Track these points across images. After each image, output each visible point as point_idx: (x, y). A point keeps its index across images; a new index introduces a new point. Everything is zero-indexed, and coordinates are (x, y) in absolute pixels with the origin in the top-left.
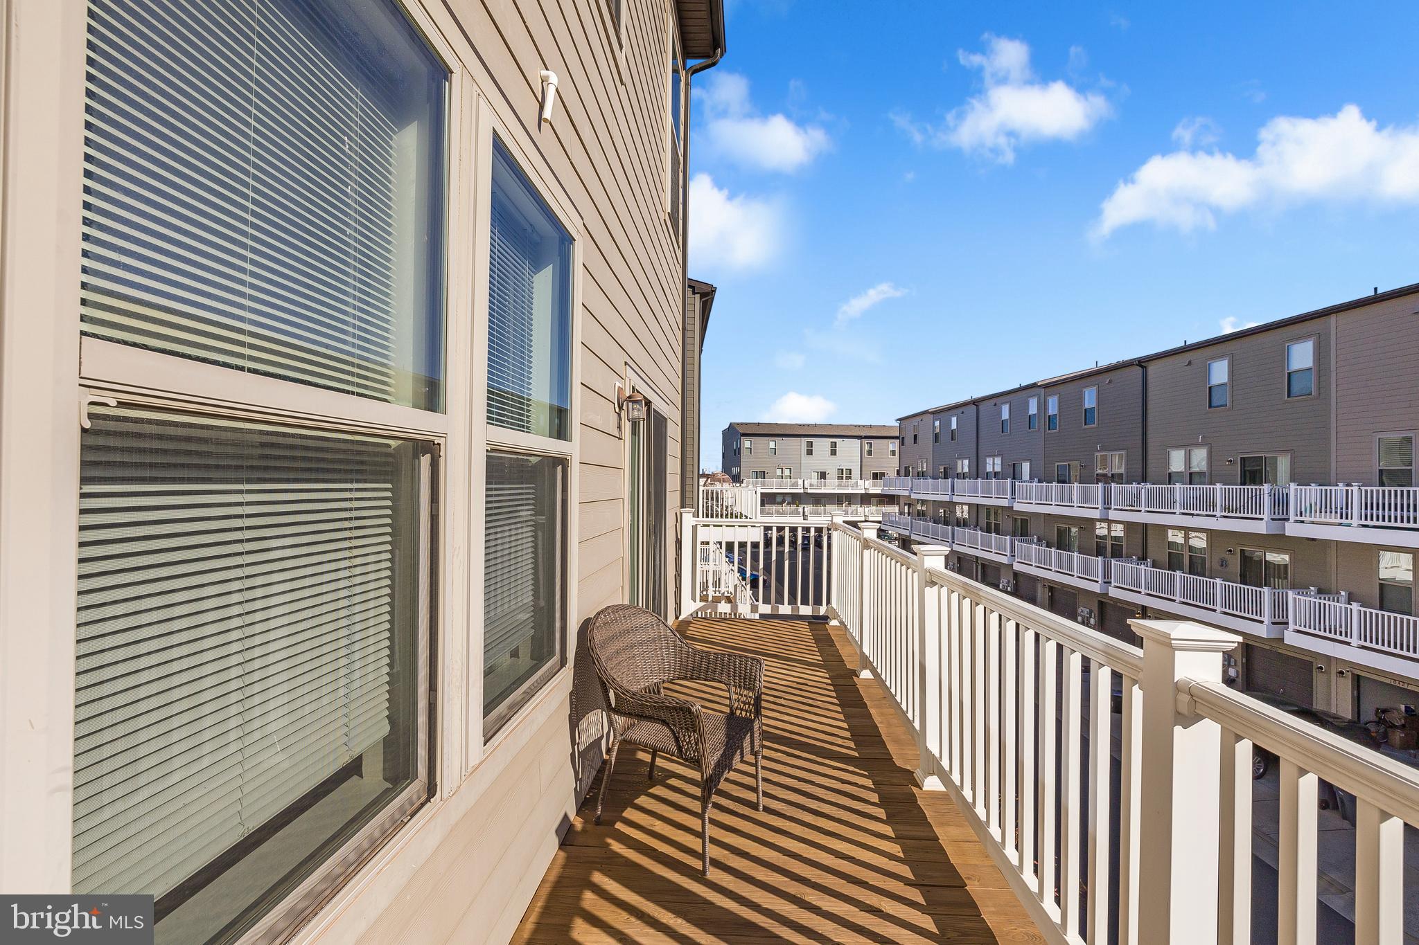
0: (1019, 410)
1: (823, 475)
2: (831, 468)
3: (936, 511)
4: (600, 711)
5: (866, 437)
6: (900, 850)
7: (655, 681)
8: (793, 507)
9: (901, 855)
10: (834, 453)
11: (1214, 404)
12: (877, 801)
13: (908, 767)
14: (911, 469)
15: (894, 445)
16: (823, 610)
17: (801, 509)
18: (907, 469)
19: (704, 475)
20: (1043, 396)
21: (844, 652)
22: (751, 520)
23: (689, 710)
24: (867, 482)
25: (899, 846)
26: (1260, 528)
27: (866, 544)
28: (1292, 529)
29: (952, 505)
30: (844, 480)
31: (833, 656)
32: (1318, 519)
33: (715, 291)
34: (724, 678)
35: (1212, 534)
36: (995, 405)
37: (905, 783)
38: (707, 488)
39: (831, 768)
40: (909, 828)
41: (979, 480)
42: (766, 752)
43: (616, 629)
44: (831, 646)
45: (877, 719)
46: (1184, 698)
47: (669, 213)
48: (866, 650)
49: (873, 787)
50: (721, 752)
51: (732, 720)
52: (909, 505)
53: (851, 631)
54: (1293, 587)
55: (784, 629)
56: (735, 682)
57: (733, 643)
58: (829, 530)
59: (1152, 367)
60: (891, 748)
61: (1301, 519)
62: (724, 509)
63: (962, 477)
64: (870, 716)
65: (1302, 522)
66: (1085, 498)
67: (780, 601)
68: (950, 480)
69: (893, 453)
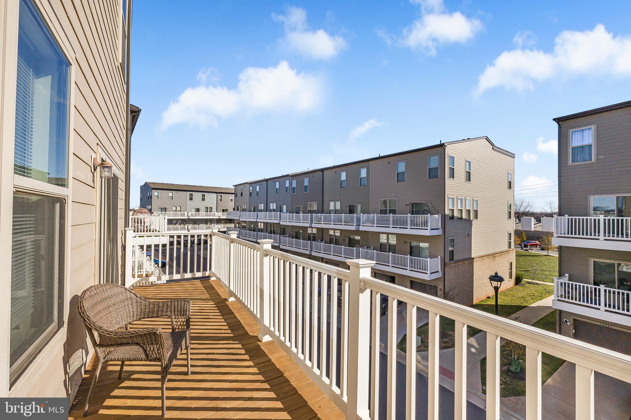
0: (282, 184)
1: (198, 210)
2: (202, 207)
3: (250, 226)
4: (81, 350)
5: (219, 193)
6: (257, 370)
7: (124, 323)
8: (182, 226)
9: (258, 372)
10: (203, 199)
11: (342, 187)
12: (244, 352)
13: (255, 335)
14: (239, 208)
15: (232, 197)
16: (207, 274)
17: (186, 227)
18: (238, 207)
19: (131, 210)
20: (291, 180)
21: (220, 291)
22: (161, 233)
23: (155, 334)
24: (219, 213)
25: (256, 368)
26: (353, 228)
27: (232, 241)
28: (362, 228)
29: (257, 222)
30: (209, 212)
31: (214, 294)
32: (367, 225)
33: (140, 111)
34: (169, 313)
35: (341, 231)
36: (274, 182)
37: (255, 341)
38: (135, 217)
39: (222, 344)
40: (260, 359)
41: (268, 212)
42: (193, 346)
43: (98, 299)
44: (213, 290)
45: (239, 318)
46: (362, 284)
47: (120, 63)
48: (232, 288)
49: (242, 347)
50: (171, 351)
51: (174, 334)
52: (239, 223)
53: (223, 281)
54: (361, 247)
55: (187, 285)
56: (175, 314)
57: (161, 296)
58: (211, 236)
59: (326, 172)
60: (247, 328)
61: (363, 225)
62: (146, 227)
63: (261, 211)
64: (236, 317)
65: (363, 226)
66: (305, 219)
67: (185, 271)
68: (256, 212)
69: (232, 200)
